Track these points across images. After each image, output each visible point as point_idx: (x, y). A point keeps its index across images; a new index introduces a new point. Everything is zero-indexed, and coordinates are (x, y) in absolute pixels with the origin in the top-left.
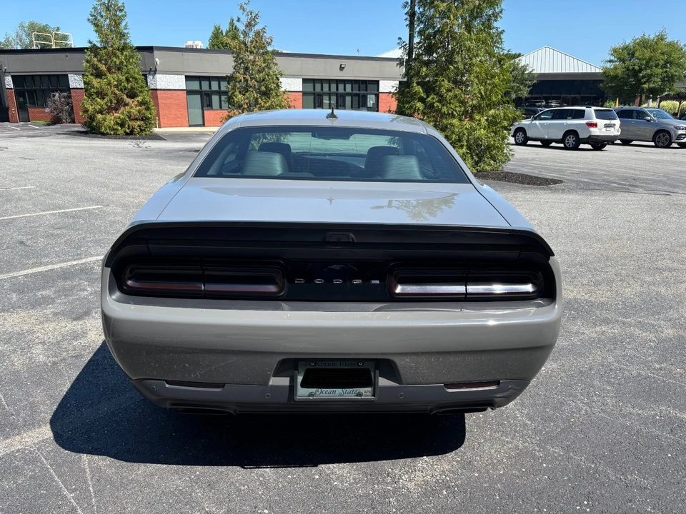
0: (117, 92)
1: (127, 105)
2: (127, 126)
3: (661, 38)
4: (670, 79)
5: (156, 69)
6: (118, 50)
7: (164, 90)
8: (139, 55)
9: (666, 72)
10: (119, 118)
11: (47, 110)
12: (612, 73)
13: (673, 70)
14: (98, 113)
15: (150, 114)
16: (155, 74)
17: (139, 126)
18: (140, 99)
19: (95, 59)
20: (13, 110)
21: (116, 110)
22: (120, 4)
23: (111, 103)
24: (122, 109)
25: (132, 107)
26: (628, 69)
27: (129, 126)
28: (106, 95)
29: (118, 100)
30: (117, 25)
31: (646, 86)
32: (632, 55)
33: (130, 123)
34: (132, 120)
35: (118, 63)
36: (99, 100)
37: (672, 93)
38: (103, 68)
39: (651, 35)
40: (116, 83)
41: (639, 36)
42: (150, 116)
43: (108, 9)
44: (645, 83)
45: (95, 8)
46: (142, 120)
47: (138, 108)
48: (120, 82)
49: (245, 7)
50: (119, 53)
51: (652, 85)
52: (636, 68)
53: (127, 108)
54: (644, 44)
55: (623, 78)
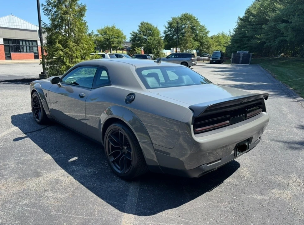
3: (114, 27)
4: (119, 43)
9: (118, 40)
12: (99, 40)
13: (120, 39)
26: (105, 38)
31: (113, 45)
32: (105, 33)
37: (121, 48)
39: (110, 26)
41: (106, 26)
44: (112, 44)
51: (115, 45)
52: (108, 38)
54: (109, 29)
55: (104, 42)
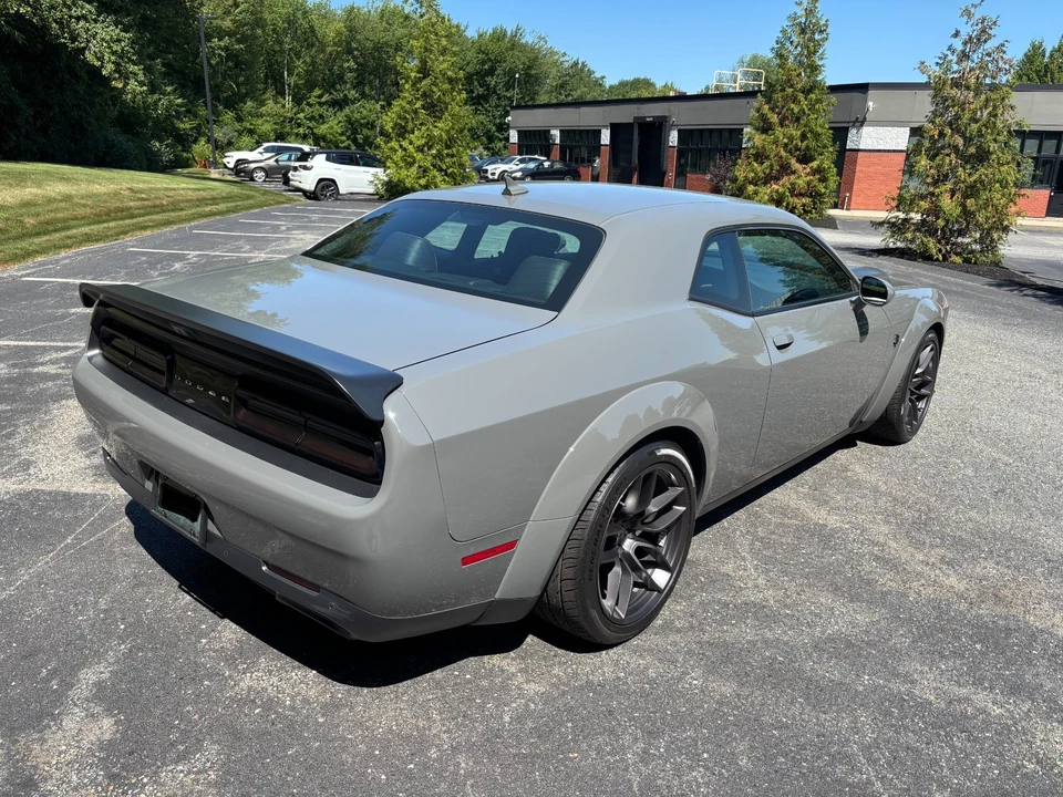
0: (783, 153)
1: (794, 172)
2: (785, 204)
5: (865, 119)
6: (803, 92)
7: (870, 151)
8: (833, 98)
10: (777, 191)
11: (708, 177)
14: (750, 183)
15: (826, 188)
16: (862, 126)
17: (804, 205)
18: (815, 164)
19: (767, 107)
20: (671, 175)
21: (777, 179)
22: (822, 22)
23: (772, 169)
24: (785, 178)
25: (799, 177)
27: (788, 204)
28: (767, 158)
29: (782, 166)
30: (811, 53)
33: (791, 200)
34: (796, 196)
35: (796, 110)
36: (755, 165)
38: (774, 119)
40: (785, 140)
42: (823, 190)
43: (803, 31)
45: (783, 31)
46: (811, 196)
47: (808, 178)
48: (791, 138)
49: (972, 10)
50: (801, 96)
53: (792, 177)
